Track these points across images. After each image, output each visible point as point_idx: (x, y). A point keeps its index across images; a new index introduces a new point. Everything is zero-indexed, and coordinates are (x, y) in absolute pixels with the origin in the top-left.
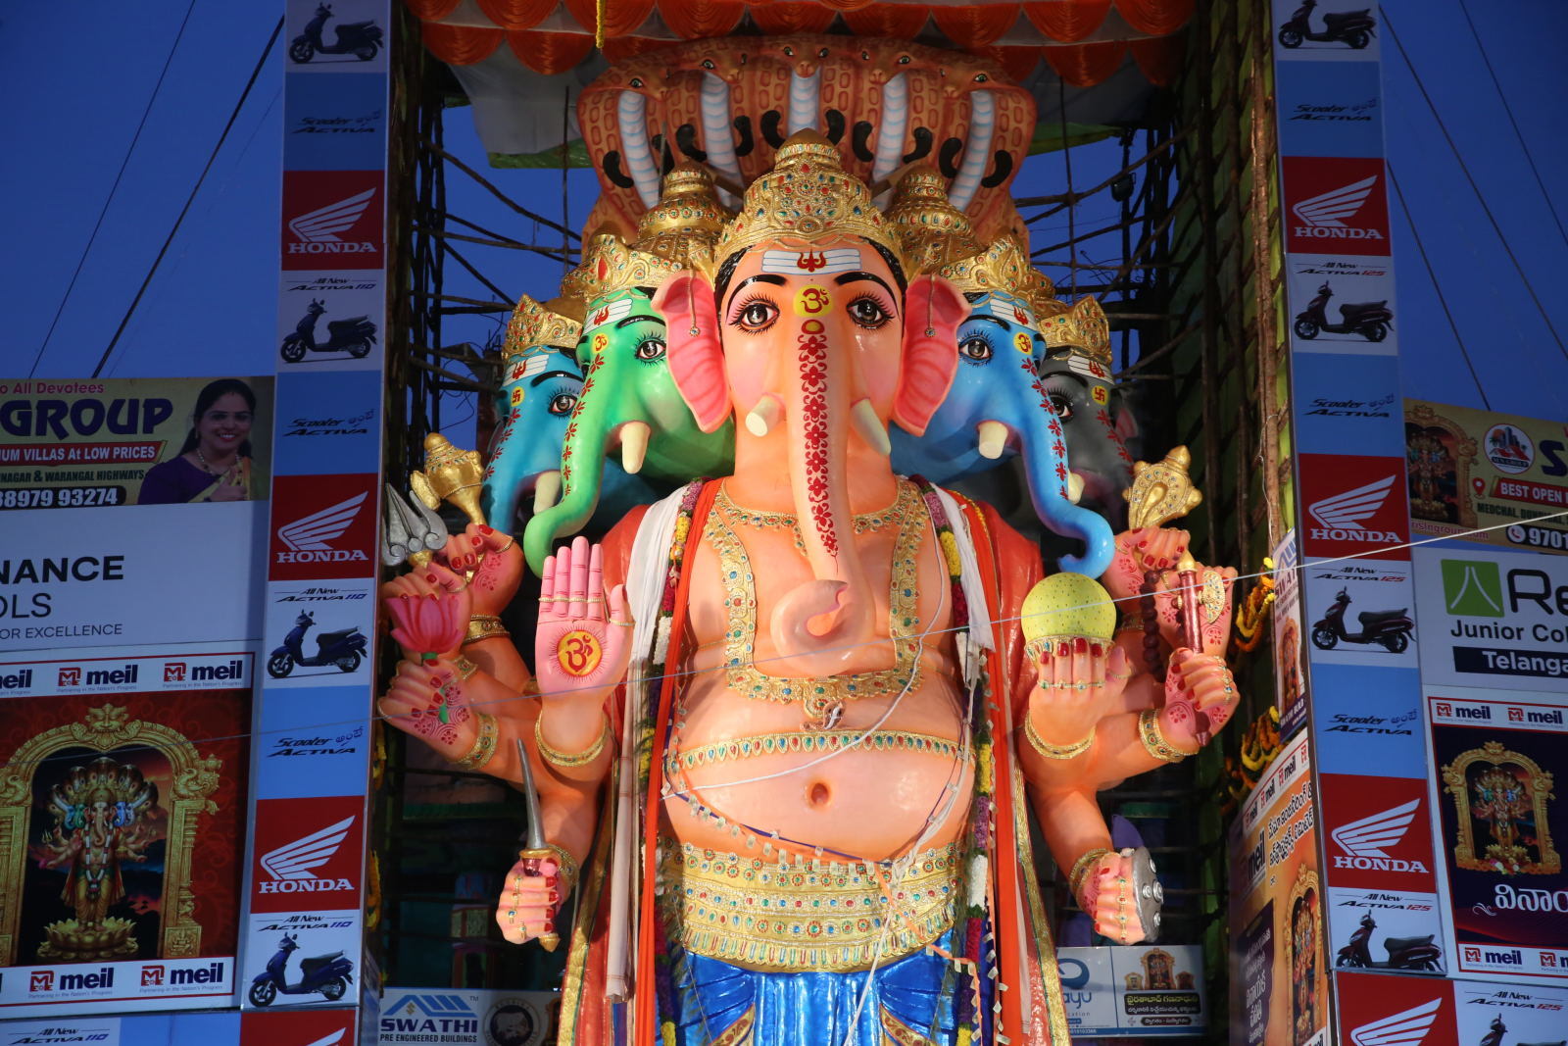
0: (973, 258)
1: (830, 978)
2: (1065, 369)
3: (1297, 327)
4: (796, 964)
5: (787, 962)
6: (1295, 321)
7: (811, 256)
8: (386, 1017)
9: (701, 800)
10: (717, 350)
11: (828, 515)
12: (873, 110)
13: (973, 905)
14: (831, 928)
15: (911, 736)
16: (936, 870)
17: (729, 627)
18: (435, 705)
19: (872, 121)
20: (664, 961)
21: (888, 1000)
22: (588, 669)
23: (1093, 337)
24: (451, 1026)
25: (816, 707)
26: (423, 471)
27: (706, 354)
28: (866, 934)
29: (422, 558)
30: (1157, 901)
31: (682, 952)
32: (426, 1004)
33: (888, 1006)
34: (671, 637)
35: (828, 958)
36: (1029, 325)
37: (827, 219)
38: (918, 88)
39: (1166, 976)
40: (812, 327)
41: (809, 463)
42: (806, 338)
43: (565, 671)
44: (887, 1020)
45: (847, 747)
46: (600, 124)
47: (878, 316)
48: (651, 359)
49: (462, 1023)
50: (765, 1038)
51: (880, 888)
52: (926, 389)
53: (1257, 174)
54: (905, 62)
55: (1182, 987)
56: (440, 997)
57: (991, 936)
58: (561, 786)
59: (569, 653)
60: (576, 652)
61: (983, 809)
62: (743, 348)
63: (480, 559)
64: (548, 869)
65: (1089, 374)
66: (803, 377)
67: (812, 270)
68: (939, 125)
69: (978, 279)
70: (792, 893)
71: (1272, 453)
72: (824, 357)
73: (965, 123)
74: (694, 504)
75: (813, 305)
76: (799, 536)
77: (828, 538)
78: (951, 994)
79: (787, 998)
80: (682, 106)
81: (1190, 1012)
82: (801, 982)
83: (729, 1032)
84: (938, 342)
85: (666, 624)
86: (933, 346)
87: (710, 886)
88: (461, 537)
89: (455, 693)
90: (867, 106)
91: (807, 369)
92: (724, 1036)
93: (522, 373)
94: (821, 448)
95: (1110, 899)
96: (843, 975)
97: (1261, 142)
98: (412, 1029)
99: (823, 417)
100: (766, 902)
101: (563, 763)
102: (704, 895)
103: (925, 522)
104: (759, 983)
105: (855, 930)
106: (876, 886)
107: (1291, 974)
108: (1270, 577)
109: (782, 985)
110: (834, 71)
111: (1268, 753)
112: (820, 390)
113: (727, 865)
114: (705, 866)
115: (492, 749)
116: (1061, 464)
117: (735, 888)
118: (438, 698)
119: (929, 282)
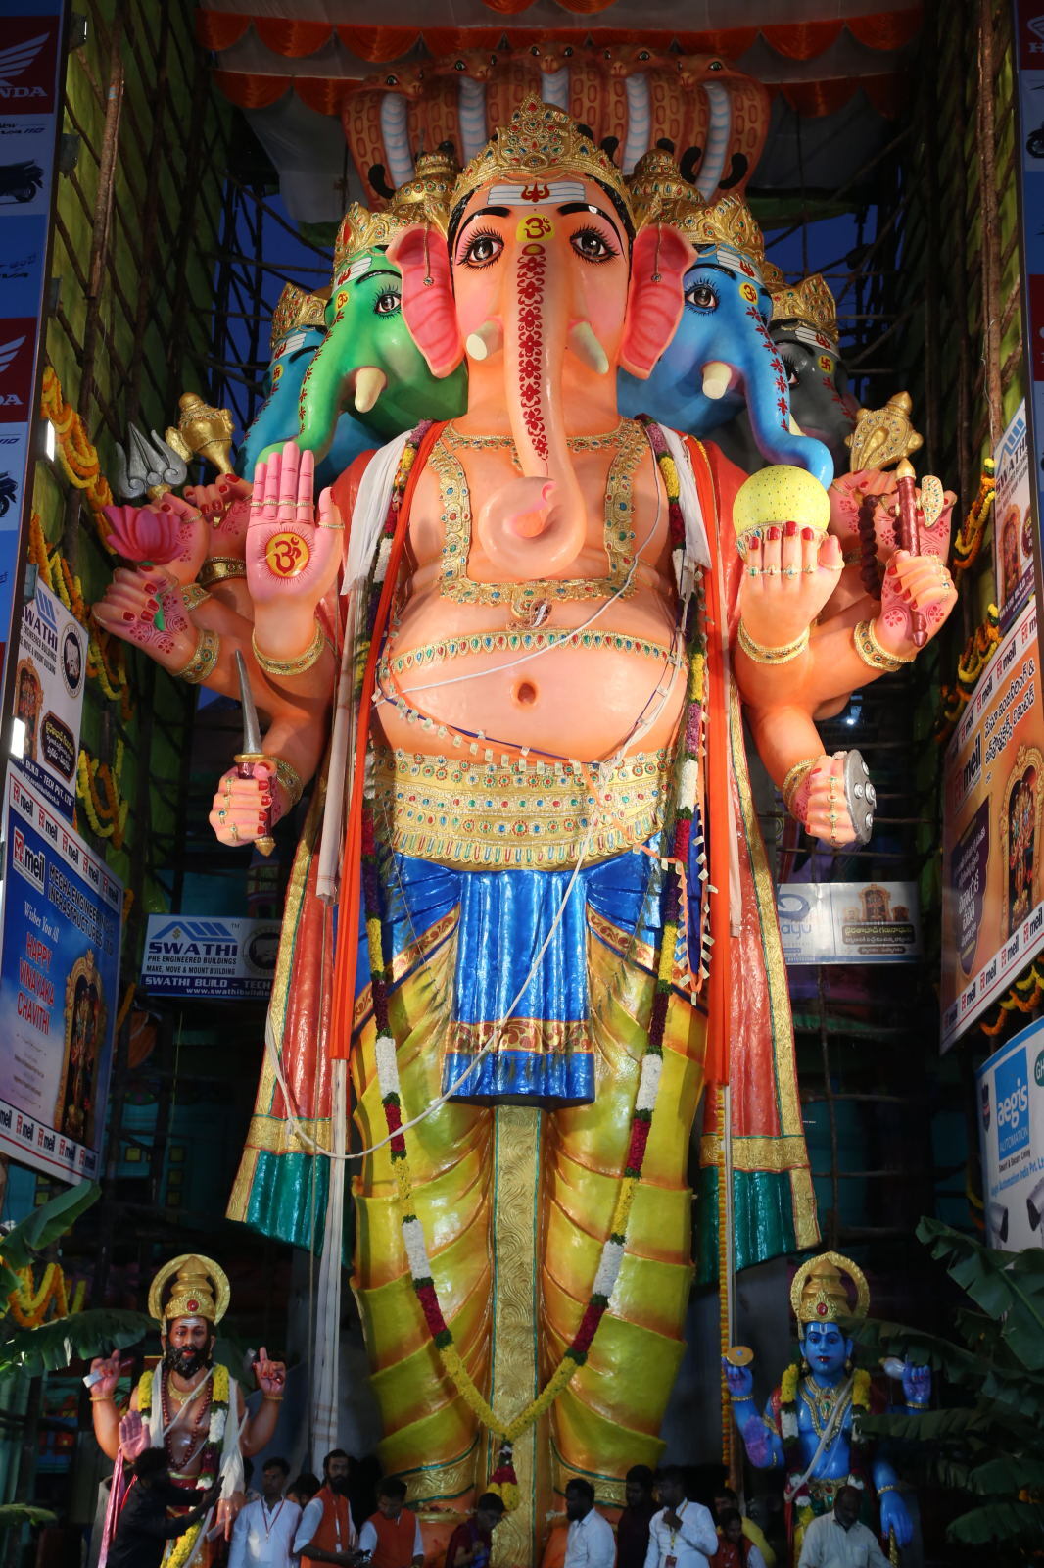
0: (700, 212)
1: (536, 877)
2: (791, 338)
3: (1030, 145)
4: (502, 861)
5: (492, 860)
6: (1027, 139)
7: (536, 188)
8: (155, 940)
9: (409, 702)
10: (449, 298)
11: (540, 419)
12: (619, 125)
13: (681, 807)
14: (537, 828)
15: (620, 637)
16: (645, 774)
17: (445, 543)
18: (151, 611)
19: (619, 137)
20: (371, 860)
21: (594, 899)
22: (296, 573)
23: (821, 313)
24: (213, 950)
25: (523, 608)
26: (177, 427)
27: (438, 303)
28: (572, 833)
29: (160, 491)
30: (870, 803)
31: (390, 851)
32: (192, 930)
33: (595, 906)
34: (391, 557)
35: (534, 856)
36: (756, 279)
37: (553, 155)
38: (660, 97)
39: (883, 909)
40: (533, 250)
41: (522, 371)
42: (526, 259)
43: (273, 573)
44: (593, 918)
45: (554, 645)
46: (365, 135)
47: (602, 251)
48: (388, 314)
49: (223, 947)
50: (470, 935)
51: (587, 788)
52: (652, 333)
53: (984, 90)
54: (644, 59)
55: (897, 919)
56: (202, 924)
57: (701, 839)
58: (287, 703)
59: (277, 555)
60: (284, 554)
61: (695, 716)
62: (470, 285)
63: (227, 507)
64: (261, 773)
65: (816, 344)
66: (520, 292)
67: (535, 200)
68: (680, 135)
69: (705, 231)
70: (498, 795)
71: (994, 357)
72: (543, 273)
73: (704, 130)
74: (422, 438)
75: (536, 232)
76: (516, 454)
77: (539, 442)
78: (657, 894)
79: (492, 897)
80: (442, 123)
81: (905, 942)
82: (506, 878)
83: (435, 929)
84: (664, 287)
85: (387, 544)
86: (660, 291)
87: (419, 790)
88: (211, 488)
89: (171, 601)
90: (614, 121)
91: (524, 285)
92: (429, 933)
93: (281, 352)
94: (534, 356)
95: (821, 797)
96: (551, 872)
97: (988, 60)
98: (177, 951)
99: (537, 327)
100: (473, 803)
101: (278, 672)
102: (413, 798)
103: (645, 451)
104: (466, 879)
105: (561, 829)
106: (584, 787)
107: (1007, 858)
108: (991, 476)
109: (486, 881)
110: (581, 81)
111: (984, 654)
112: (536, 302)
113: (436, 768)
114: (414, 770)
115: (213, 662)
116: (783, 399)
117: (443, 790)
118: (152, 604)
119: (657, 231)
